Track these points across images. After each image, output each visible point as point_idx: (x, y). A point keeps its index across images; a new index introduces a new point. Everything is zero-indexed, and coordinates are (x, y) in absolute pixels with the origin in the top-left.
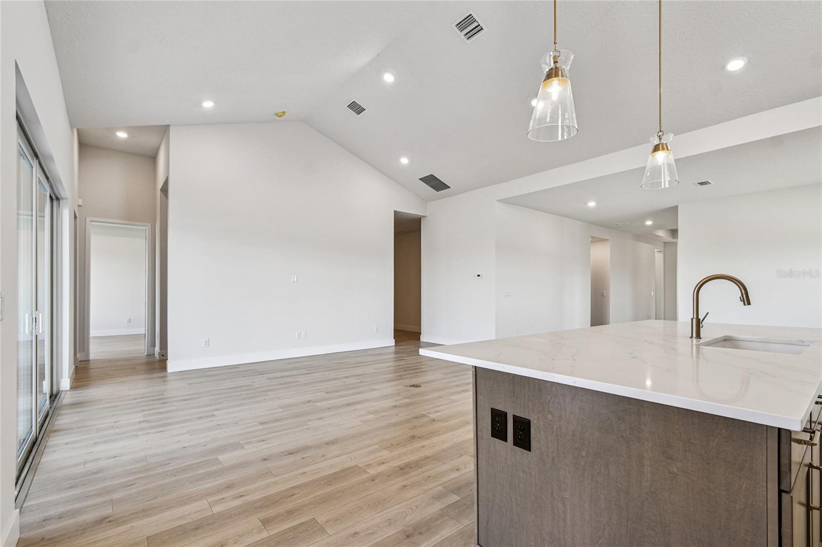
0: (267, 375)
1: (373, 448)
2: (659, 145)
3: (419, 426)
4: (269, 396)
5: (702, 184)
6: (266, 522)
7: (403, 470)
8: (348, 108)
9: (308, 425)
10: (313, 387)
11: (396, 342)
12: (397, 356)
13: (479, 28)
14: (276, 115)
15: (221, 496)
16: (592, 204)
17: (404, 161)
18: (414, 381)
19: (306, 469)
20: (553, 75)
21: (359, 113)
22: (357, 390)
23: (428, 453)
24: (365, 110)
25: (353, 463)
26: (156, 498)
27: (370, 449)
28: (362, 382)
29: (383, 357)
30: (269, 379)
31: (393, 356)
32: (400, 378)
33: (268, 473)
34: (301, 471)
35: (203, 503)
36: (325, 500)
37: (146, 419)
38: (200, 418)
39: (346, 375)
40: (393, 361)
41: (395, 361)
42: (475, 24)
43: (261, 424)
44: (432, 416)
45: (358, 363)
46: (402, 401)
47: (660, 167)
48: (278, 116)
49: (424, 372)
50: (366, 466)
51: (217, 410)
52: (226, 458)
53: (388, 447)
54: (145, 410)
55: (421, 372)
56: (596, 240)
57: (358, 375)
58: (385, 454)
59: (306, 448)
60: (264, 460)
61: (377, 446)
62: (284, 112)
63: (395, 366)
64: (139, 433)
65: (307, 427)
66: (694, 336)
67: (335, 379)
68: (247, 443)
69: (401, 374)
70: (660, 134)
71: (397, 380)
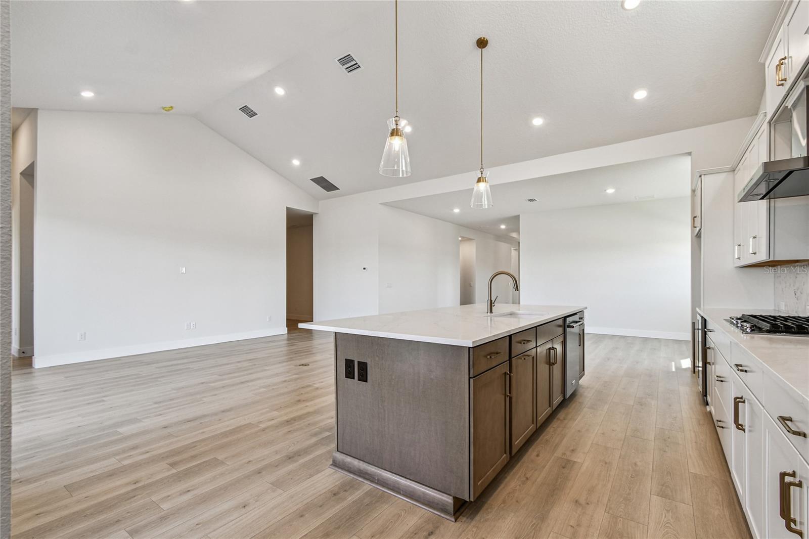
0: (155, 365)
1: (264, 411)
2: (480, 178)
3: (305, 393)
4: (160, 381)
5: (531, 200)
6: (173, 465)
7: (288, 422)
8: (240, 111)
9: (203, 400)
10: (206, 372)
11: (288, 330)
12: (290, 342)
13: (357, 66)
14: (163, 108)
15: (129, 454)
16: (457, 211)
17: (296, 162)
18: (303, 362)
19: (205, 430)
20: (395, 134)
21: (251, 116)
22: (250, 372)
23: (311, 410)
24: (257, 114)
25: (247, 422)
26: (62, 462)
27: (261, 412)
28: (255, 365)
29: (276, 344)
30: (156, 368)
31: (286, 342)
32: (291, 359)
33: (170, 436)
34: (201, 431)
35: (113, 460)
36: (222, 447)
37: (25, 409)
38: (89, 404)
39: (238, 360)
40: (284, 347)
41: (288, 346)
42: (354, 63)
43: (156, 403)
44: (316, 386)
45: (250, 350)
46: (291, 377)
47: (482, 193)
48: (166, 110)
49: (313, 354)
50: (258, 422)
51: (105, 397)
52: (125, 430)
53: (277, 409)
54: (21, 402)
55: (311, 354)
56: (466, 239)
57: (250, 360)
58: (275, 413)
59: (205, 416)
60: (165, 427)
61: (267, 409)
62: (172, 107)
63: (287, 351)
64: (22, 421)
65: (202, 402)
66: (489, 311)
67: (228, 364)
68: (144, 418)
69: (292, 356)
70: (482, 170)
71: (287, 361)
